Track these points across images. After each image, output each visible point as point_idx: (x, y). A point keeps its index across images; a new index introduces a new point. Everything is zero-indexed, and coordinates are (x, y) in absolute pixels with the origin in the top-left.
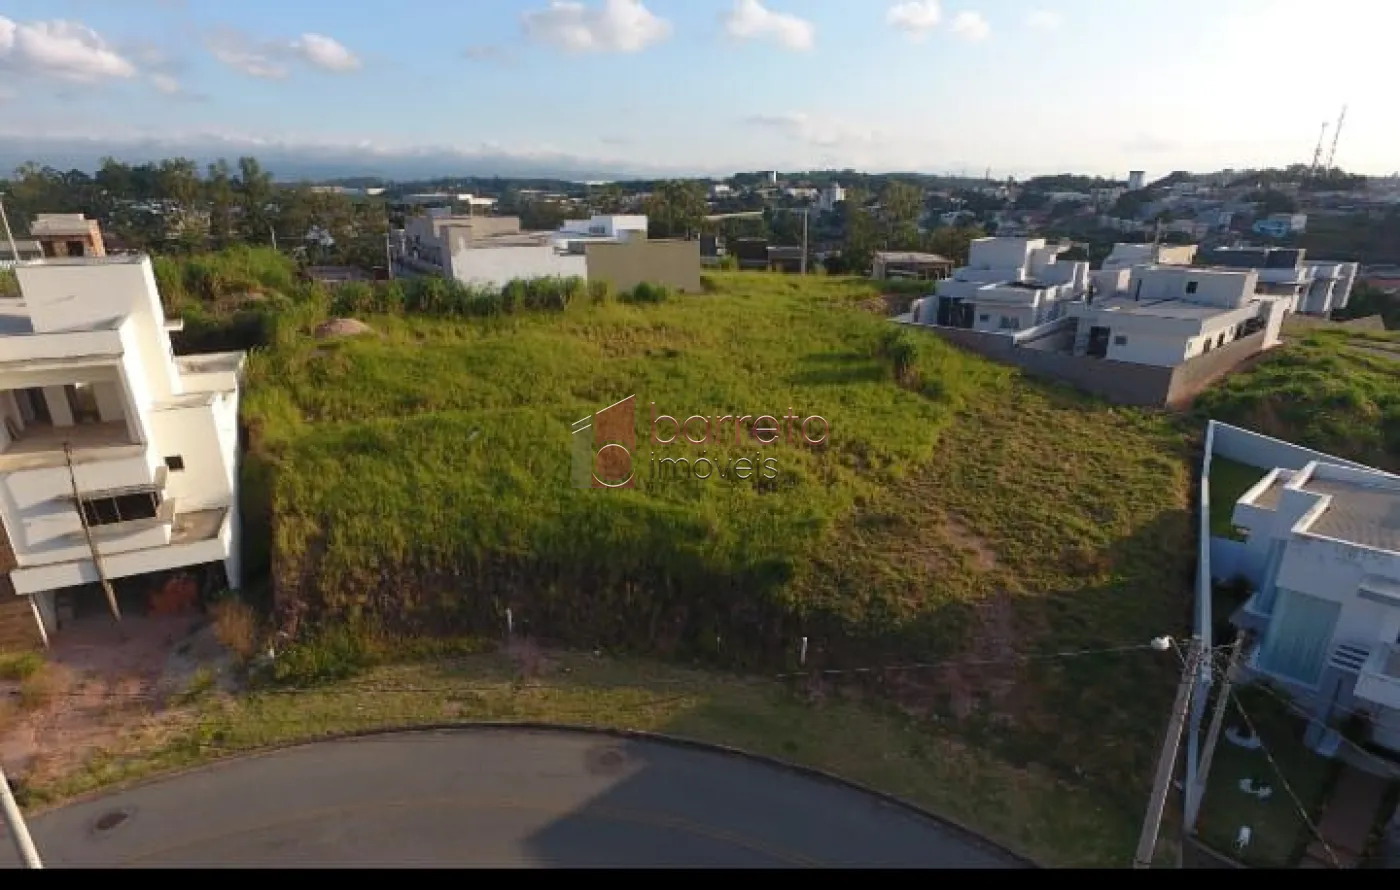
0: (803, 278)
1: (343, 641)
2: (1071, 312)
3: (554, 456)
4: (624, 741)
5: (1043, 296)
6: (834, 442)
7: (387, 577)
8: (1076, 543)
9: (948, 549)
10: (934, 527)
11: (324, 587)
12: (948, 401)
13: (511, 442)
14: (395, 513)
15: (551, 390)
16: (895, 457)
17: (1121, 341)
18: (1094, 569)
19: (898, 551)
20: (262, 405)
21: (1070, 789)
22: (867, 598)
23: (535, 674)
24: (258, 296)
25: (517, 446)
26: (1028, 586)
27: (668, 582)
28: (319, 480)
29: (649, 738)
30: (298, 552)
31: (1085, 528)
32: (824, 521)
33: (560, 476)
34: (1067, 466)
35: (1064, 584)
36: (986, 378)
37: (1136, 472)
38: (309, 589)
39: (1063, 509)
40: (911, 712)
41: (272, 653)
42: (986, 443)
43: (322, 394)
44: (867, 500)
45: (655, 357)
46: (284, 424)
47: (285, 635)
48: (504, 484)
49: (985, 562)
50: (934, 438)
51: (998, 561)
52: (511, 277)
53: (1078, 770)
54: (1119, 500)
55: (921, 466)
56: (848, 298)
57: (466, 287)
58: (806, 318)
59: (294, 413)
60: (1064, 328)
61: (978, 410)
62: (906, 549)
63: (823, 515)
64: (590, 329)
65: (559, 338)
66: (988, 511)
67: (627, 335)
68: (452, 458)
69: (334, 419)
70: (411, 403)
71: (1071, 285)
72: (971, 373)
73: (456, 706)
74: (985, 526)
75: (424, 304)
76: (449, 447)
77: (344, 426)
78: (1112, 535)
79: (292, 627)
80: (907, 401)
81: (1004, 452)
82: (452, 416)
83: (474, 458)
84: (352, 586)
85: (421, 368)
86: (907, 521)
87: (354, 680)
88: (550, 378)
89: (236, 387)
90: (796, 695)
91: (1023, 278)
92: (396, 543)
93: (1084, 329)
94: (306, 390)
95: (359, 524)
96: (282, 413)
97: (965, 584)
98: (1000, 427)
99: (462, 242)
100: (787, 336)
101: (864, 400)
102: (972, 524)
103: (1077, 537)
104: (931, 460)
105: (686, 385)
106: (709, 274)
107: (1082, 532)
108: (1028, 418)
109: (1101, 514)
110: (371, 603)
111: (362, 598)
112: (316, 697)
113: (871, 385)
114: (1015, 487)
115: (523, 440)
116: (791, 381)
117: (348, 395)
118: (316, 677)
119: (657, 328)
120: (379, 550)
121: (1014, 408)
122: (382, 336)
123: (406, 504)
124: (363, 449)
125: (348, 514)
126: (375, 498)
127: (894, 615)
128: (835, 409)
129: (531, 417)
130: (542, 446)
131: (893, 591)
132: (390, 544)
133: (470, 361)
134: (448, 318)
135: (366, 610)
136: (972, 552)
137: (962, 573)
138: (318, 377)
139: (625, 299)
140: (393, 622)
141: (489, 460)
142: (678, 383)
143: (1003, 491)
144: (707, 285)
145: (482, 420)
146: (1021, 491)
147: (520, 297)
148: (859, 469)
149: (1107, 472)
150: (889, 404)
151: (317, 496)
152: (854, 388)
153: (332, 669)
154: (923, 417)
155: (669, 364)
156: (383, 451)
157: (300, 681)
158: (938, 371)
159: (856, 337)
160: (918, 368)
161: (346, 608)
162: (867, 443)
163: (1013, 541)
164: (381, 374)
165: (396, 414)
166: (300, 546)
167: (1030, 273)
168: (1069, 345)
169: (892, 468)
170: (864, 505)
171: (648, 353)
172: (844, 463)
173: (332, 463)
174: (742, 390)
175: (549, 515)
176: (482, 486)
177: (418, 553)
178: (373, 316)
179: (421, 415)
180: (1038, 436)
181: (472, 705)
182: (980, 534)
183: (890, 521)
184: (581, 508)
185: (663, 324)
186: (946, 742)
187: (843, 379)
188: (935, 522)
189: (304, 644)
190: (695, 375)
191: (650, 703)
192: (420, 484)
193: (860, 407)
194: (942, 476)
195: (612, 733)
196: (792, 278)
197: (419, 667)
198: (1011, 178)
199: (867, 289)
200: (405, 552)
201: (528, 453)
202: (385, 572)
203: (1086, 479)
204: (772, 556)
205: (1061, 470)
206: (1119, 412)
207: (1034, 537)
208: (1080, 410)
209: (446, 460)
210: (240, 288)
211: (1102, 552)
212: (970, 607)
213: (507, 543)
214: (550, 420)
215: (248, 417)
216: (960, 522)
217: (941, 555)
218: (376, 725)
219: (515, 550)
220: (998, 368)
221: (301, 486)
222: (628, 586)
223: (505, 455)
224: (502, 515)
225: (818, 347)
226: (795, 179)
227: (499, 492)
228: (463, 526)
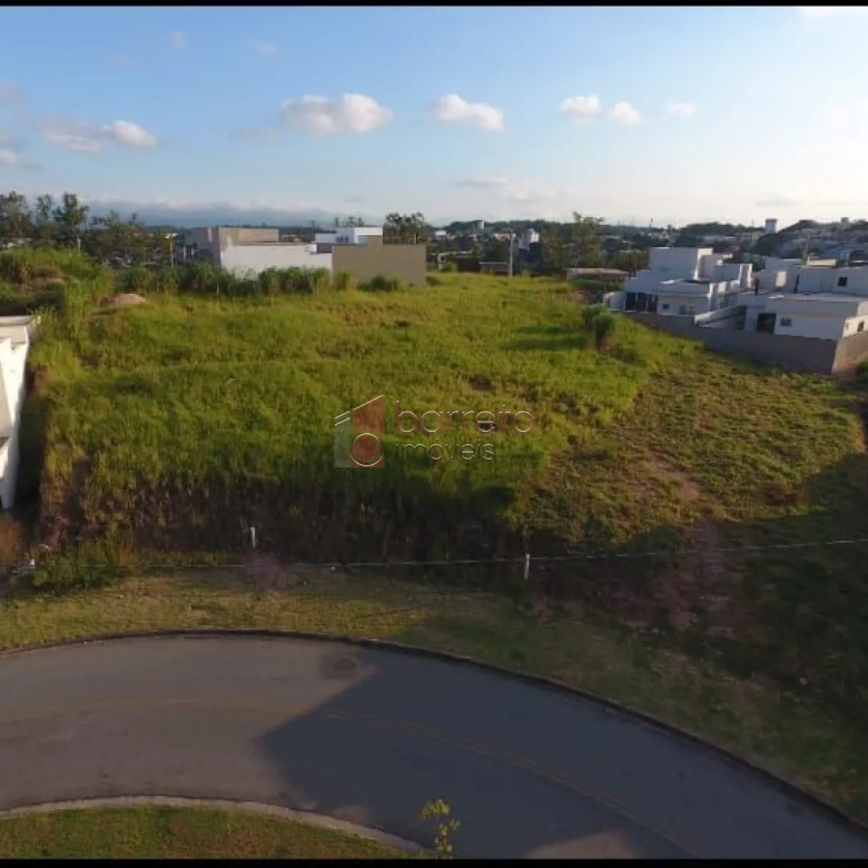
0: (510, 279)
1: (99, 553)
2: (740, 302)
3: (300, 398)
4: (355, 649)
5: (715, 288)
6: (546, 394)
7: (143, 498)
8: (770, 478)
9: (655, 481)
10: (640, 463)
11: (85, 504)
12: (644, 364)
13: (263, 388)
14: (155, 442)
15: (300, 348)
16: (601, 407)
17: (786, 323)
18: (791, 500)
19: (609, 481)
20: (48, 355)
21: (797, 700)
22: (585, 520)
23: (274, 584)
24: (58, 281)
25: (267, 391)
26: (734, 514)
27: (400, 506)
28: (90, 414)
29: (380, 646)
30: (65, 474)
31: (778, 466)
32: (540, 455)
33: (304, 414)
34: (752, 417)
35: (766, 512)
36: (675, 350)
37: (815, 423)
38: (72, 508)
39: (755, 450)
40: (632, 624)
41: (33, 563)
42: (680, 398)
43: (100, 348)
44: (580, 440)
45: (388, 328)
46: (66, 369)
47: (47, 547)
48: (253, 420)
49: (691, 493)
50: (635, 392)
51: (703, 491)
52: (269, 266)
53: (803, 681)
54: (804, 444)
55: (625, 413)
56: (550, 291)
57: (230, 273)
58: (515, 303)
59: (76, 362)
60: (735, 313)
61: (669, 373)
62: (617, 480)
63: (540, 449)
64: (334, 307)
65: (308, 312)
66: (688, 451)
67: (366, 312)
68: (209, 400)
69: (109, 367)
70: (177, 356)
71: (738, 282)
72: (660, 345)
73: (199, 614)
74: (686, 463)
75: (196, 286)
76: (207, 390)
77: (116, 373)
78: (802, 474)
79: (54, 540)
80: (607, 363)
81: (697, 405)
82: (214, 366)
83: (229, 400)
84: (111, 504)
85: (189, 330)
86: (616, 457)
87: (107, 589)
88: (298, 341)
89: (27, 339)
90: (521, 608)
91: (696, 277)
92: (153, 469)
93: (752, 315)
94: (86, 344)
95: (121, 452)
96: (64, 362)
97: (675, 511)
98: (691, 386)
99: (229, 240)
100: (501, 315)
101: (570, 361)
102: (675, 461)
103: (772, 473)
104: (633, 410)
105: (414, 347)
106: (433, 274)
107: (776, 470)
108: (714, 380)
109: (789, 455)
110: (128, 521)
111: (119, 516)
112: (69, 604)
113: (575, 352)
114: (710, 432)
115: (273, 386)
116: (505, 348)
117: (123, 349)
118: (72, 585)
119: (390, 308)
120: (139, 474)
121: (701, 372)
122: (157, 308)
123: (165, 433)
124: (133, 389)
125: (113, 443)
126: (137, 428)
127: (612, 535)
128: (545, 368)
129: (281, 368)
130: (289, 392)
131: (609, 515)
132: (148, 467)
133: (230, 325)
134: (215, 298)
135: (122, 526)
136: (676, 484)
137: (670, 500)
138: (98, 334)
139: (364, 288)
140: (146, 539)
141: (242, 401)
142: (409, 346)
143: (699, 435)
144: (432, 282)
145: (237, 369)
146: (716, 436)
147: (275, 282)
148: (570, 414)
149: (789, 422)
150: (592, 366)
151: (87, 427)
152: (563, 353)
153: (87, 578)
154: (622, 375)
155: (401, 332)
156: (149, 391)
157: (56, 589)
158: (632, 343)
159: (560, 316)
160: (613, 340)
161: (104, 525)
162: (576, 395)
163: (714, 475)
164: (153, 334)
165: (164, 364)
166: (66, 469)
167: (701, 275)
168: (741, 325)
169: (598, 414)
170: (576, 443)
171: (383, 324)
172: (556, 410)
173: (103, 401)
174: (463, 353)
175: (292, 446)
176: (234, 421)
177: (172, 477)
178: (152, 293)
179: (184, 364)
180: (723, 394)
181: (213, 612)
182: (683, 469)
183: (601, 457)
184: (322, 441)
185: (395, 305)
186: (667, 653)
187: (551, 346)
188: (641, 459)
189: (64, 554)
190: (423, 340)
191: (381, 614)
192: (180, 418)
193: (567, 368)
194: (643, 423)
195: (345, 640)
196: (503, 278)
197: (167, 580)
198: (669, 226)
199: (564, 285)
200: (162, 476)
201: (276, 396)
202: (142, 493)
203: (771, 428)
204: (495, 483)
205: (746, 420)
206: (791, 377)
207: (733, 473)
208: (757, 375)
209: (204, 401)
210: (43, 274)
211: (795, 486)
212: (680, 530)
213: (254, 470)
214: (296, 371)
215: (34, 364)
216: (661, 459)
217: (650, 486)
218: (121, 630)
219: (261, 476)
220: (682, 342)
221: (73, 419)
222: (363, 507)
223: (256, 397)
224: (251, 445)
225: (528, 323)
226: (499, 227)
227: (249, 427)
228: (215, 454)
